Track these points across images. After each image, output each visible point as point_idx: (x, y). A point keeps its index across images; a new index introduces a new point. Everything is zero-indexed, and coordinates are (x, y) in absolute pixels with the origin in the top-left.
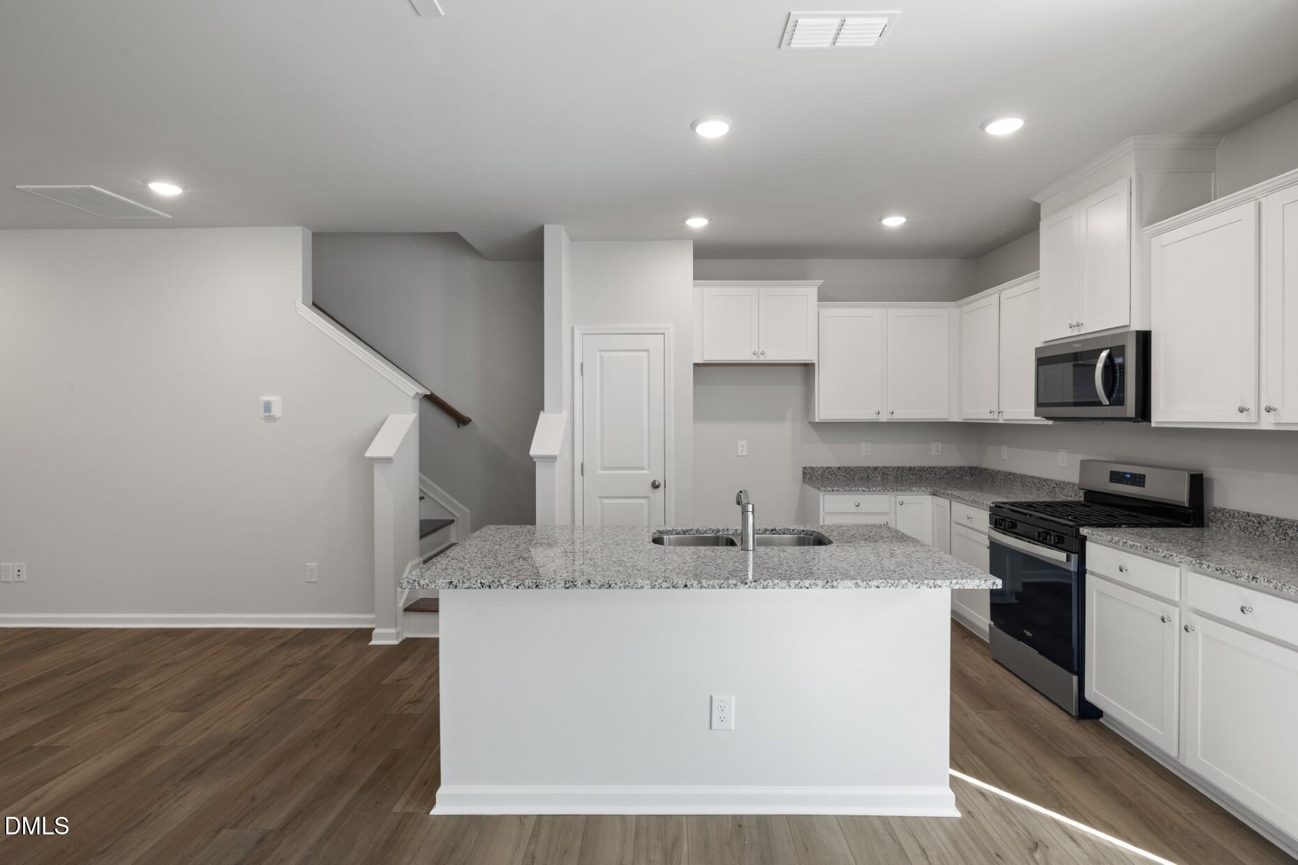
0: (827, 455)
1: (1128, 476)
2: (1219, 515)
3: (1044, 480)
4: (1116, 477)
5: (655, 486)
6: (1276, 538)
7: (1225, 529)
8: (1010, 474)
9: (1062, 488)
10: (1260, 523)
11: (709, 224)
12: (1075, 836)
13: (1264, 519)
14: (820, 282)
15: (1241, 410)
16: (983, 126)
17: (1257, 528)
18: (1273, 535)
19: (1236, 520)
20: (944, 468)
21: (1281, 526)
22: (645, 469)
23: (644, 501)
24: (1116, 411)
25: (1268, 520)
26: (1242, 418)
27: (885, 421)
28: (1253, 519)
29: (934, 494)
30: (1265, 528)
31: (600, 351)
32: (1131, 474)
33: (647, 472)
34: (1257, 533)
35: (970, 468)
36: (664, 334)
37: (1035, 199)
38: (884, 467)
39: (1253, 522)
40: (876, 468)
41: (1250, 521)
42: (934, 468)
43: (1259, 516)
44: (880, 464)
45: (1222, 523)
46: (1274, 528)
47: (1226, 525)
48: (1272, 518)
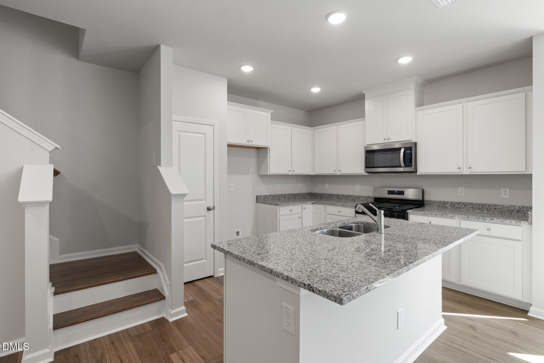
0: (265, 190)
1: (396, 192)
2: (429, 202)
3: (349, 196)
4: (390, 192)
5: (209, 209)
6: (451, 208)
7: (431, 207)
8: (330, 194)
9: (359, 198)
10: (445, 204)
11: (253, 69)
12: (472, 319)
13: (446, 202)
14: (272, 111)
15: (459, 168)
16: (397, 60)
17: (444, 205)
18: (450, 207)
19: (436, 203)
20: (302, 194)
21: (452, 204)
22: (204, 201)
23: (203, 218)
24: (407, 169)
25: (448, 203)
26: (459, 171)
27: (291, 174)
28: (442, 203)
29: (313, 204)
30: (447, 205)
31: (178, 131)
32: (397, 191)
33: (204, 202)
34: (444, 207)
35: (309, 193)
36: (213, 126)
37: (364, 92)
38: (285, 194)
39: (442, 204)
40: (282, 195)
41: (441, 203)
42: (299, 194)
43: (445, 202)
44: (283, 193)
45: (430, 205)
46: (450, 205)
47: (432, 205)
48: (449, 202)
